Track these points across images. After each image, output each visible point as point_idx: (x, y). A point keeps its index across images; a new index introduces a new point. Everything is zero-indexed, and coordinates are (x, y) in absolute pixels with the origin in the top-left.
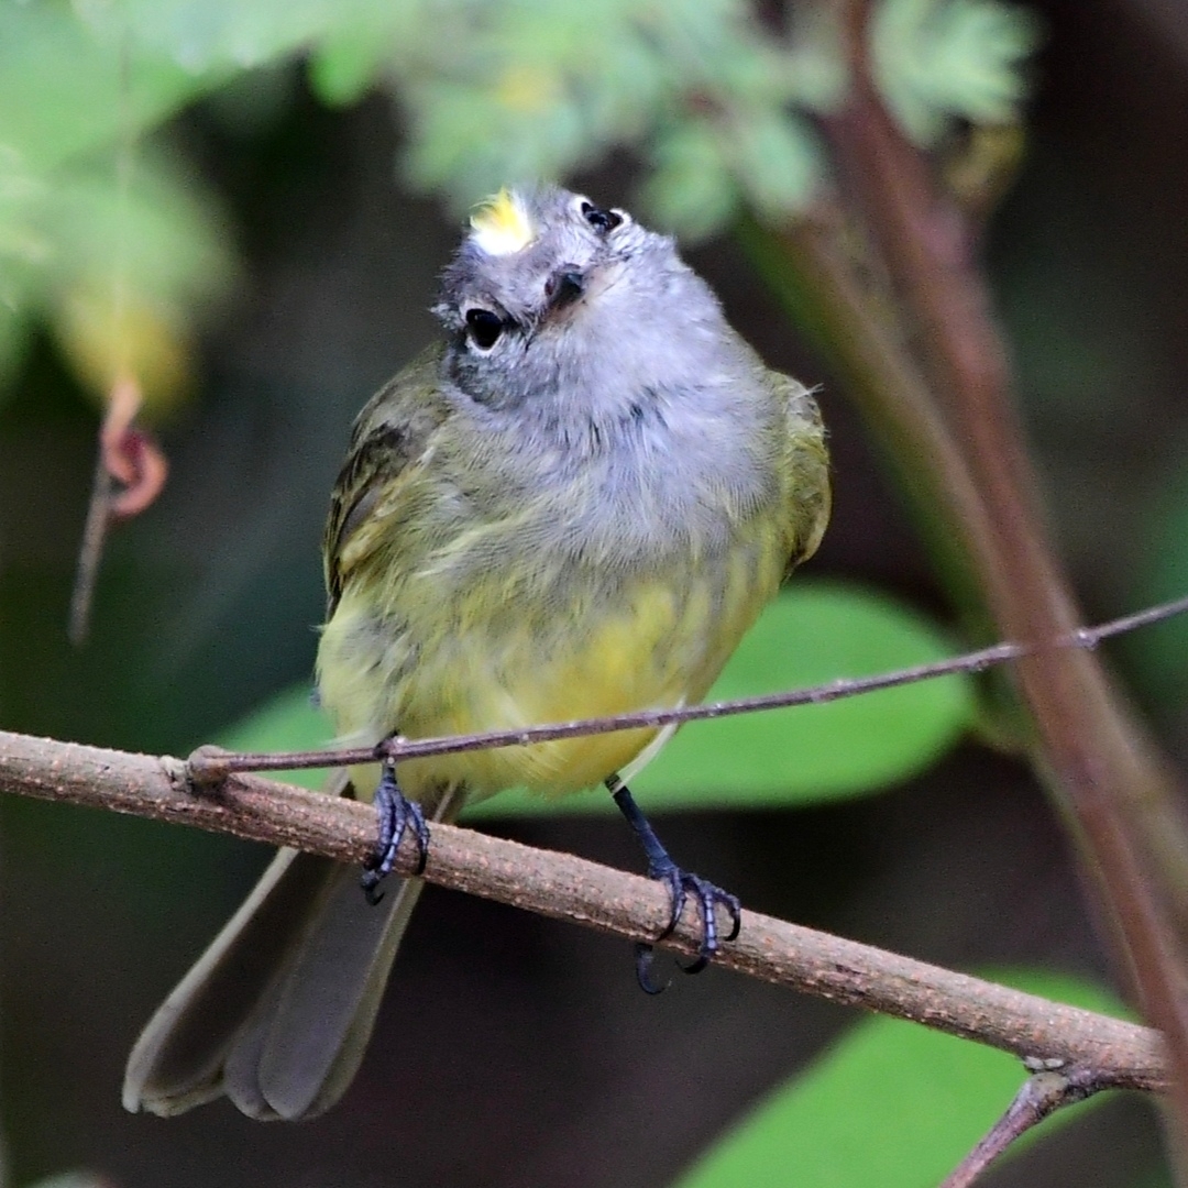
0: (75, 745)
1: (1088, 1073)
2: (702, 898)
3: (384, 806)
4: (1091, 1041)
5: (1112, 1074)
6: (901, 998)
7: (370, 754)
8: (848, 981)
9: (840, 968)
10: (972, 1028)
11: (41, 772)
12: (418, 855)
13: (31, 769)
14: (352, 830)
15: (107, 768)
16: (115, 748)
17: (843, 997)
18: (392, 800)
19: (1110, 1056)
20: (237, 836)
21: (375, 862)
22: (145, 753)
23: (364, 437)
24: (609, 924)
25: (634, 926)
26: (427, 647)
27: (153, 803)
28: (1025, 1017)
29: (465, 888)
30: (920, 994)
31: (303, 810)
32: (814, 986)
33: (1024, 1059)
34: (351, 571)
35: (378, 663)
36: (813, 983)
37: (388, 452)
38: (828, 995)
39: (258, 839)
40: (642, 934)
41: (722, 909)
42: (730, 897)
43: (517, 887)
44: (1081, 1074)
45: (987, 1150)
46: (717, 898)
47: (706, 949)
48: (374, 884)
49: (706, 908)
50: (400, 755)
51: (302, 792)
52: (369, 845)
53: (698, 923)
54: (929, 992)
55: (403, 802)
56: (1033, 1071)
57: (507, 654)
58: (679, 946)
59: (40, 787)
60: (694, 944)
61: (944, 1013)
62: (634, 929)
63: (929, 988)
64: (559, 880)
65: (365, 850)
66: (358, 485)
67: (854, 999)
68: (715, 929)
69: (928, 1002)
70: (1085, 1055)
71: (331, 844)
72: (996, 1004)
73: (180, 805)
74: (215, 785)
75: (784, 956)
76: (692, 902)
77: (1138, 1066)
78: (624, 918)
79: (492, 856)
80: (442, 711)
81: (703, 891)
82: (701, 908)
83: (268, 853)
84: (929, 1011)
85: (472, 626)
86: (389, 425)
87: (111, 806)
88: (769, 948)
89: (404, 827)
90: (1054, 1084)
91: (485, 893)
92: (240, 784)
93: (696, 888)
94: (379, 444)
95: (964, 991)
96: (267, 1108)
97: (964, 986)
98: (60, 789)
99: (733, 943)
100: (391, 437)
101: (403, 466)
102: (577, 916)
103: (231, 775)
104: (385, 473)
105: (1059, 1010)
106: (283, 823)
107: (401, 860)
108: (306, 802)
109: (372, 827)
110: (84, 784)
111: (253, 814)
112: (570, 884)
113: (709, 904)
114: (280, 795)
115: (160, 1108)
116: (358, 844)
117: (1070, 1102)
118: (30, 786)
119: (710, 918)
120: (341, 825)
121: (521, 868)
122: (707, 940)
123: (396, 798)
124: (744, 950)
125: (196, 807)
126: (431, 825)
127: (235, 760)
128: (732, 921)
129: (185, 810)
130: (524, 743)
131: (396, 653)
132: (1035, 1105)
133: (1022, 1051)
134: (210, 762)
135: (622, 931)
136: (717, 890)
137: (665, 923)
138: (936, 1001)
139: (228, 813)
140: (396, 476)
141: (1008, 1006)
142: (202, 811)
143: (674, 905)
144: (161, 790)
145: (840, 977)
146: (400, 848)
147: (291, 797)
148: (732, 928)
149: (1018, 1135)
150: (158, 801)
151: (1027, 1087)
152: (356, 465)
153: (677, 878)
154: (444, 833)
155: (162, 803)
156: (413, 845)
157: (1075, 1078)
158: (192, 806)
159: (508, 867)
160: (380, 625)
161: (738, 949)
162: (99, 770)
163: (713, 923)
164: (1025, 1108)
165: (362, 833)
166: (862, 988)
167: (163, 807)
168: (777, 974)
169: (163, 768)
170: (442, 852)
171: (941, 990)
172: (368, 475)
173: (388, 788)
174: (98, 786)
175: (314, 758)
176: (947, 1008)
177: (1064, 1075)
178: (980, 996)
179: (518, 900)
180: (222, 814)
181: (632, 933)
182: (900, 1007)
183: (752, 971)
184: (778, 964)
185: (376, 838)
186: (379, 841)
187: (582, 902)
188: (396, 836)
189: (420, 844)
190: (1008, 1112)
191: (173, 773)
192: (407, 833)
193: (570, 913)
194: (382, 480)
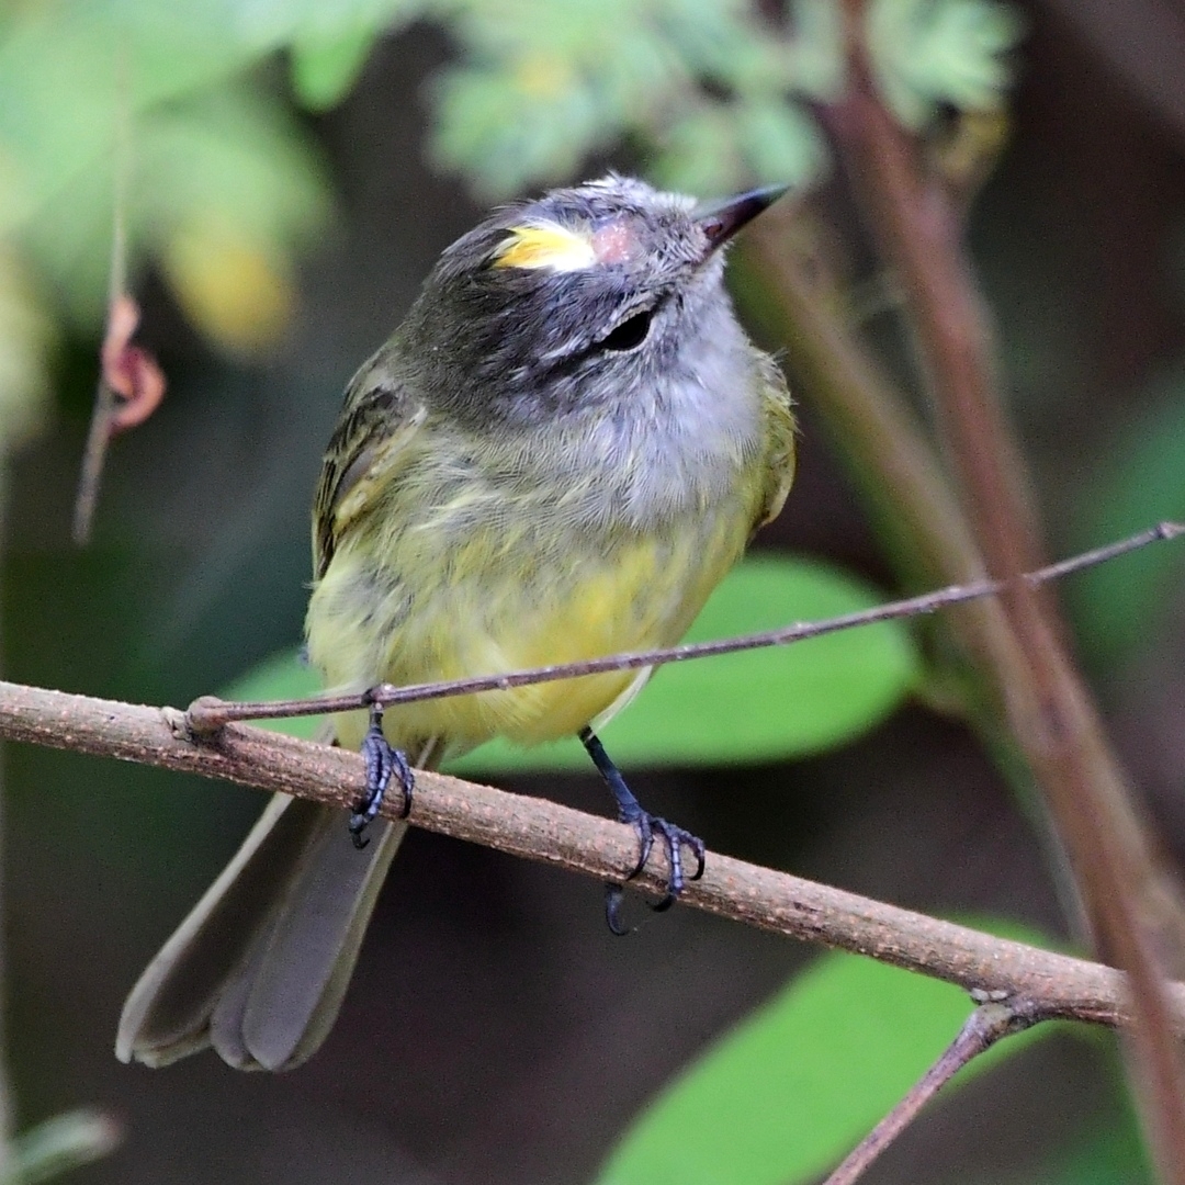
0: (83, 697)
1: (1030, 1004)
2: (668, 840)
3: (371, 755)
4: (1033, 974)
5: (1053, 1005)
6: (856, 934)
7: (359, 701)
8: (806, 918)
9: (798, 906)
10: (922, 962)
11: (50, 722)
12: (404, 801)
13: (41, 719)
14: (341, 776)
15: (112, 718)
16: (120, 700)
17: (802, 934)
18: (378, 748)
19: (1051, 989)
20: (234, 782)
21: (362, 807)
22: (148, 704)
23: (358, 401)
24: (582, 865)
25: (604, 866)
26: (420, 598)
27: (155, 751)
28: (971, 951)
29: (447, 831)
30: (873, 930)
31: (295, 758)
32: (774, 924)
33: (970, 990)
34: (345, 530)
35: (369, 617)
36: (772, 919)
37: (382, 413)
38: (787, 932)
39: (254, 785)
40: (613, 874)
41: (688, 851)
42: (695, 839)
43: (496, 830)
44: (1024, 1006)
45: (937, 1077)
46: (682, 840)
47: (672, 888)
48: (361, 827)
49: (672, 850)
50: (388, 701)
51: (295, 740)
52: (357, 791)
53: (666, 864)
54: (881, 928)
55: (389, 749)
56: (979, 1002)
57: (496, 603)
58: (648, 886)
59: (49, 737)
60: (661, 883)
61: (896, 948)
62: (606, 870)
63: (880, 924)
64: (536, 823)
65: (354, 795)
66: (353, 445)
67: (811, 934)
68: (682, 869)
69: (880, 938)
70: (1027, 987)
71: (322, 789)
72: (944, 939)
73: (180, 753)
74: (213, 733)
75: (745, 894)
76: (659, 844)
77: (1077, 997)
78: (596, 859)
79: (473, 801)
80: (430, 660)
81: (670, 834)
82: (668, 851)
83: (263, 798)
84: (881, 946)
85: (464, 577)
86: (383, 388)
87: (116, 754)
88: (731, 887)
89: (390, 773)
90: (999, 1015)
91: (465, 836)
92: (237, 733)
93: (663, 831)
94: (374, 406)
95: (916, 927)
96: (250, 1059)
97: (914, 923)
98: (69, 737)
99: (697, 882)
100: (384, 399)
101: (398, 425)
102: (552, 857)
103: (228, 724)
104: (379, 433)
105: (1004, 946)
106: (277, 770)
107: (387, 804)
108: (299, 750)
109: (360, 774)
110: (91, 733)
111: (247, 760)
112: (546, 828)
113: (675, 846)
114: (274, 744)
115: (150, 1059)
116: (347, 790)
117: (1013, 1032)
118: (40, 735)
119: (676, 859)
120: (331, 772)
121: (499, 812)
122: (673, 880)
123: (383, 746)
124: (709, 889)
125: (196, 755)
126: (416, 772)
127: (232, 709)
128: (697, 862)
129: (186, 757)
130: (504, 688)
131: (389, 605)
132: (981, 1034)
133: (968, 984)
134: (209, 712)
135: (595, 871)
136: (683, 833)
137: (634, 864)
138: (889, 936)
139: (225, 760)
140: (391, 435)
141: (956, 942)
142: (201, 759)
143: (642, 847)
144: (162, 740)
145: (799, 914)
146: (386, 794)
147: (285, 746)
148: (697, 869)
149: (965, 1062)
150: (160, 749)
151: (974, 1017)
152: (350, 427)
153: (645, 821)
154: (428, 779)
155: (165, 750)
156: (398, 790)
157: (1018, 1009)
158: (191, 754)
159: (487, 811)
160: (373, 579)
161: (702, 888)
162: (105, 720)
163: (679, 864)
164: (971, 1037)
165: (351, 779)
166: (818, 925)
167: (165, 754)
168: (739, 912)
169: (165, 719)
170: (426, 797)
171: (892, 926)
172: (363, 435)
173: (374, 738)
174: (105, 736)
175: (306, 706)
176: (899, 944)
177: (1006, 1006)
178: (929, 931)
179: (497, 843)
180: (220, 761)
181: (603, 873)
182: (854, 942)
183: (715, 908)
184: (740, 902)
185: (364, 784)
186: (367, 787)
187: (557, 844)
188: (383, 781)
189: (405, 788)
190: (955, 1042)
191: (174, 722)
192: (393, 779)
193: (545, 854)
194: (377, 439)
